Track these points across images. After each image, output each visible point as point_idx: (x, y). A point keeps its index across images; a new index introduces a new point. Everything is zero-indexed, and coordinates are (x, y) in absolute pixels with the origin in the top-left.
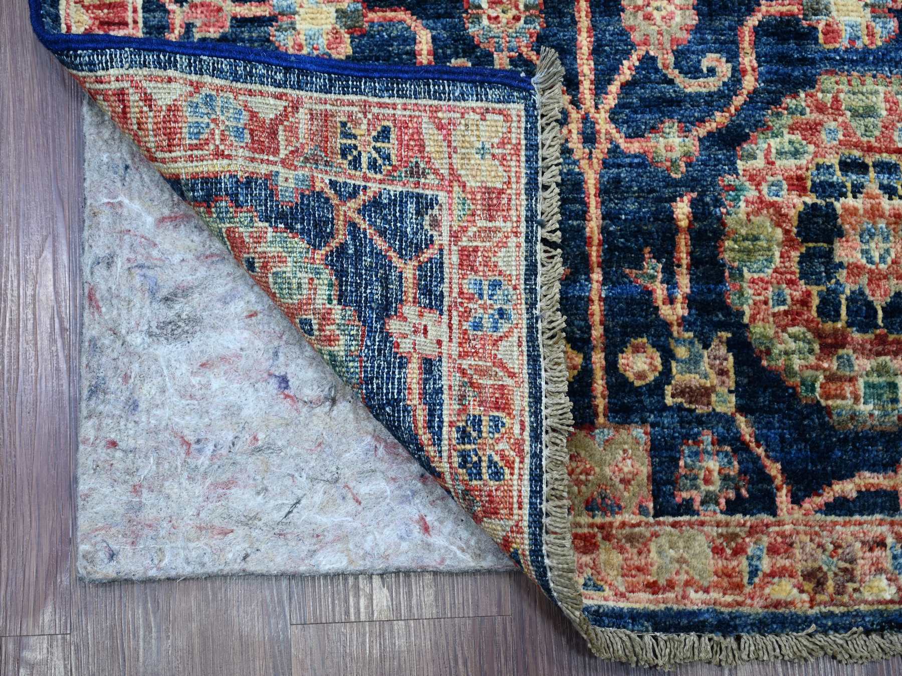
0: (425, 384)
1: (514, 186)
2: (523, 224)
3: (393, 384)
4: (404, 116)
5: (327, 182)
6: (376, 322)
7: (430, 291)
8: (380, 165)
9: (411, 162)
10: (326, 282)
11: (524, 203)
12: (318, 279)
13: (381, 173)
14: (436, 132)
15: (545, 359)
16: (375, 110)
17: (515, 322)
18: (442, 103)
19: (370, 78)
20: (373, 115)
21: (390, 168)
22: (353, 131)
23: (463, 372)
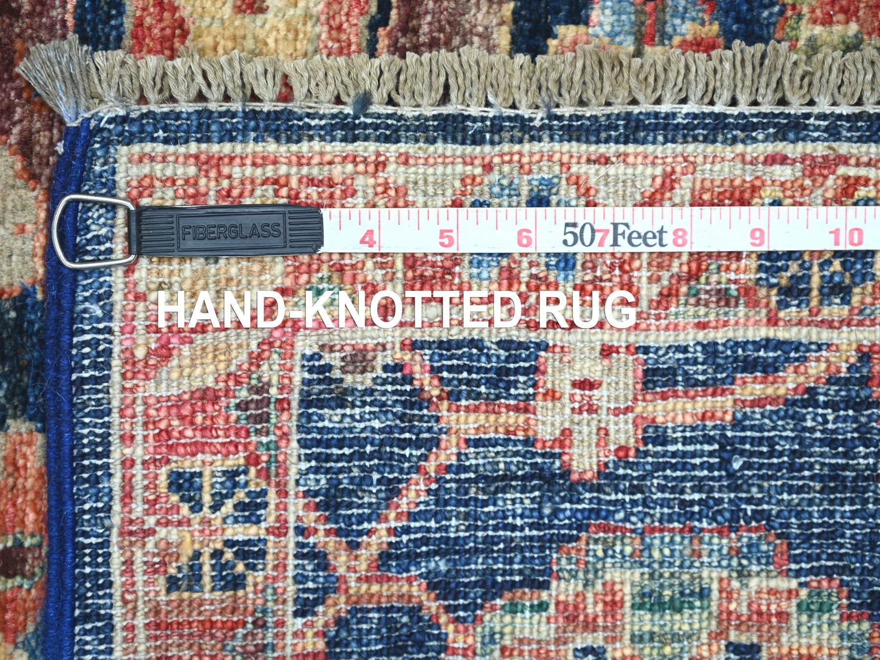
0: (697, 383)
1: (283, 170)
2: (359, 147)
3: (694, 455)
4: (145, 437)
5: (300, 621)
6: (580, 501)
7: (499, 371)
8: (248, 494)
9: (238, 419)
10: (508, 619)
11: (316, 145)
12: (502, 634)
13: (263, 493)
14: (175, 362)
15: (634, 102)
16: (138, 508)
17: (557, 169)
18: (116, 349)
19: (75, 524)
20: (147, 512)
21: (253, 471)
22: (184, 560)
23: (667, 297)
